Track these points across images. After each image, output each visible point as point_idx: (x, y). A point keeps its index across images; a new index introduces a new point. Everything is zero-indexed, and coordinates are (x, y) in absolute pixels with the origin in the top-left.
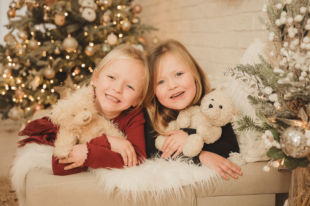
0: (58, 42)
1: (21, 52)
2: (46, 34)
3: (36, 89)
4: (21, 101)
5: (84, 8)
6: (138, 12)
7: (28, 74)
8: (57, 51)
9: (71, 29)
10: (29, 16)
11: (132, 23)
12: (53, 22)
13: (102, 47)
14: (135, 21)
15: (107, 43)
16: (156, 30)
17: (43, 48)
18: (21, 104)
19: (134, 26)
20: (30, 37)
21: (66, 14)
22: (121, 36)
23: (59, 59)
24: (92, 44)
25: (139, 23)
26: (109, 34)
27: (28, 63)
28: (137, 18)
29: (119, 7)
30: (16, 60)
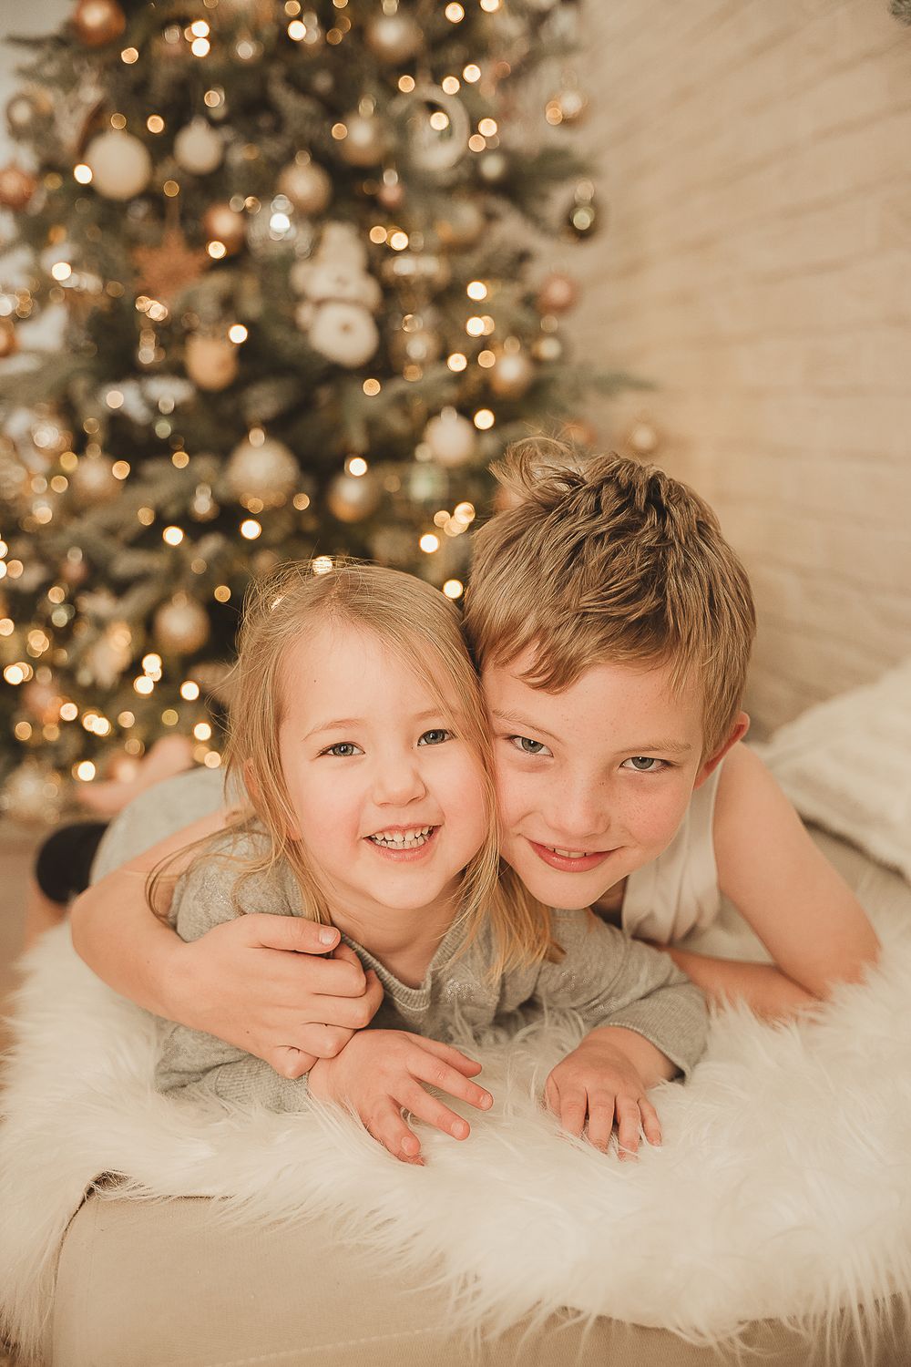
0: (205, 465)
1: (43, 513)
2: (149, 428)
3: (117, 682)
4: (53, 734)
5: (320, 303)
6: (563, 309)
7: (76, 617)
8: (203, 505)
9: (265, 400)
10: (76, 350)
11: (536, 361)
12: (179, 370)
13: (405, 481)
14: (548, 349)
15: (432, 461)
16: (643, 386)
17: (139, 492)
18: (55, 748)
19: (546, 373)
20: (80, 445)
21: (239, 334)
22: (484, 419)
23: (212, 544)
24: (357, 466)
25: (562, 359)
26: (433, 413)
27: (74, 565)
28: (556, 335)
29: (477, 291)
30: (23, 547)
